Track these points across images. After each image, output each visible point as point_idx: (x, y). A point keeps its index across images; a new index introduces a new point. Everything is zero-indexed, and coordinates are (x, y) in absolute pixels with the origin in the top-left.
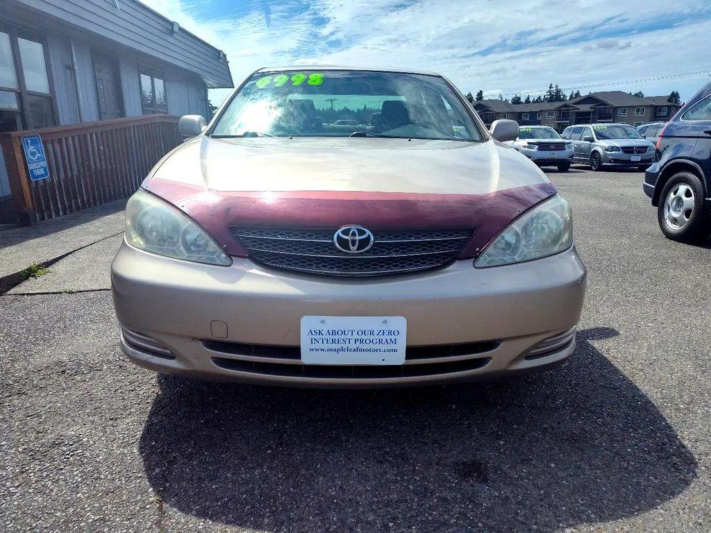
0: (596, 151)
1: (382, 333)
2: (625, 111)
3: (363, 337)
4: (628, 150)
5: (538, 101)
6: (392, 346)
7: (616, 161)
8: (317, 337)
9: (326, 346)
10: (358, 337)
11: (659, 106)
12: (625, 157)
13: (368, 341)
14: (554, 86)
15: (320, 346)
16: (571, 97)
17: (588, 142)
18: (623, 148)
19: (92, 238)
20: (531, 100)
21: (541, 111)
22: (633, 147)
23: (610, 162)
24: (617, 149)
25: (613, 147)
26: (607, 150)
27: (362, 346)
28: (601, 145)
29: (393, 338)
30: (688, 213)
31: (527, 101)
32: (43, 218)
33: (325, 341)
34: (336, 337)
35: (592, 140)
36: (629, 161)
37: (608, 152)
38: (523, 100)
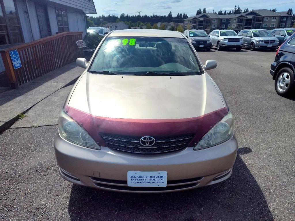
0: (253, 42)
1: (158, 177)
2: (267, 19)
3: (151, 178)
4: (266, 42)
5: (230, 13)
6: (162, 181)
7: (261, 46)
8: (134, 178)
9: (137, 181)
10: (149, 178)
11: (282, 16)
12: (265, 45)
13: (153, 180)
14: (237, 6)
15: (135, 181)
16: (244, 12)
17: (250, 38)
18: (264, 41)
19: (41, 97)
20: (227, 12)
21: (231, 18)
22: (269, 41)
23: (258, 47)
24: (262, 41)
25: (260, 41)
26: (257, 42)
27: (150, 181)
28: (255, 39)
29: (162, 178)
30: (287, 85)
31: (225, 13)
32: (20, 84)
33: (137, 180)
34: (141, 178)
35: (251, 37)
36: (267, 47)
37: (258, 43)
38: (223, 12)
